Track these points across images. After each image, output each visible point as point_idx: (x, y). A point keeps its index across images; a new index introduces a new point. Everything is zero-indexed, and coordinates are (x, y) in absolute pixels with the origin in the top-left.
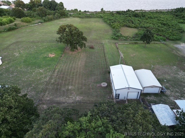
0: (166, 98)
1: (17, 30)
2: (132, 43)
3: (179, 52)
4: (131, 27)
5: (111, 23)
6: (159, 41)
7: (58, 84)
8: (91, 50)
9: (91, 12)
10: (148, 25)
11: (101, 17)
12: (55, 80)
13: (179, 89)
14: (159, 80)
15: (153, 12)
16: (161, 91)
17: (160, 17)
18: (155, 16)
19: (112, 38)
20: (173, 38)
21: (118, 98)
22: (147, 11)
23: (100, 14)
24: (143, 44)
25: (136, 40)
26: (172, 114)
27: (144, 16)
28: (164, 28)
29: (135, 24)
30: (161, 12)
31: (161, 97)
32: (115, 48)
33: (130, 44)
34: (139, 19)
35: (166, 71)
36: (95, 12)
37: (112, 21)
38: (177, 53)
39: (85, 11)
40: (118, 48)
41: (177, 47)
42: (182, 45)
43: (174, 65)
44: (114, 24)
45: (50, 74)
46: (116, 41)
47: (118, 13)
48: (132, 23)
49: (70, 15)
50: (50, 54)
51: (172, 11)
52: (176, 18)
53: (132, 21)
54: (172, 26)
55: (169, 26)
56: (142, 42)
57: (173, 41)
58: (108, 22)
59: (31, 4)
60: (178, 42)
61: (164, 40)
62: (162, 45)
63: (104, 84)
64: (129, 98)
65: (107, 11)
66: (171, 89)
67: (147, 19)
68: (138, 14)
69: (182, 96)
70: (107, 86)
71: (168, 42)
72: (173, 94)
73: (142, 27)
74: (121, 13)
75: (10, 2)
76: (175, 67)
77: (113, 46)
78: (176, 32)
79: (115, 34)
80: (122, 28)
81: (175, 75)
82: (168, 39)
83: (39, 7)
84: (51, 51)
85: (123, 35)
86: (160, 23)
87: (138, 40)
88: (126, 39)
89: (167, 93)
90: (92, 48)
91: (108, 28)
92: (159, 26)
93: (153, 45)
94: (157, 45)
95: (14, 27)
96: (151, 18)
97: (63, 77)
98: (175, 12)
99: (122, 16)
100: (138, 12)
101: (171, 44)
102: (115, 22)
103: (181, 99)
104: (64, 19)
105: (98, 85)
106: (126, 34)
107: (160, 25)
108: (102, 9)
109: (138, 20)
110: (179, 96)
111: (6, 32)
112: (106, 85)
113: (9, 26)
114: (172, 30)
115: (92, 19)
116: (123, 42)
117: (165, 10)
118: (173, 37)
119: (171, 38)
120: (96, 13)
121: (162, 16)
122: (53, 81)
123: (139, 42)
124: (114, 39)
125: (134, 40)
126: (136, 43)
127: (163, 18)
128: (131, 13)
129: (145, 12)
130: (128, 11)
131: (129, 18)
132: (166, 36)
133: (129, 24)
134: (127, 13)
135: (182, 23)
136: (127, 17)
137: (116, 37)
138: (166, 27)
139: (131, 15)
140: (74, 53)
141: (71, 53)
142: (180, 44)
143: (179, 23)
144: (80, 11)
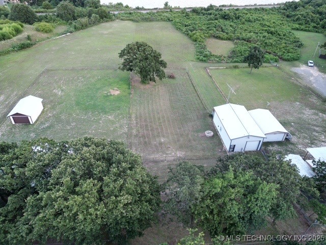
0: (292, 147)
2: (230, 68)
3: (299, 80)
4: (222, 39)
5: (190, 32)
6: (269, 63)
8: (171, 80)
9: (149, 9)
10: (249, 35)
11: (169, 20)
13: (307, 134)
15: (251, 9)
16: (286, 139)
17: (263, 20)
18: (255, 16)
19: (199, 58)
20: (289, 57)
21: (233, 151)
22: (240, 6)
23: (165, 14)
24: (248, 68)
27: (238, 18)
28: (273, 40)
29: (227, 33)
30: (263, 9)
31: (286, 145)
32: (206, 76)
34: (232, 24)
35: (286, 110)
36: (155, 9)
37: (190, 27)
38: (297, 81)
39: (138, 8)
40: (211, 76)
41: (296, 71)
42: (302, 69)
43: (296, 100)
44: (194, 34)
45: (125, 122)
46: (205, 65)
47: (195, 11)
48: (222, 31)
49: (114, 15)
50: (111, 91)
51: (280, 8)
52: (287, 21)
53: (222, 28)
54: (284, 35)
55: (279, 35)
56: (247, 64)
57: (288, 63)
58: (184, 29)
60: (296, 63)
61: (276, 61)
62: (274, 69)
63: (209, 133)
64: (247, 149)
65: (176, 8)
66: (297, 134)
67: (243, 24)
68: (228, 15)
69: (312, 144)
70: (213, 136)
71: (283, 65)
72: (301, 140)
73: (238, 39)
74: (199, 11)
76: (298, 103)
77: (203, 72)
78: (291, 46)
79: (201, 52)
80: (208, 40)
81: (300, 116)
82: (281, 58)
85: (213, 53)
86: (266, 30)
87: (237, 62)
88: (220, 59)
89: (293, 140)
90: (171, 77)
91: (185, 40)
92: (264, 37)
93: (262, 69)
94: (266, 69)
96: (249, 21)
98: (284, 9)
100: (227, 8)
102: (194, 29)
103: (311, 147)
106: (217, 52)
107: (266, 34)
108: (166, 4)
109: (231, 26)
110: (309, 143)
112: (212, 133)
113: (19, 39)
115: (153, 24)
116: (216, 65)
117: (269, 5)
119: (286, 57)
120: (158, 12)
121: (266, 17)
124: (202, 61)
125: (231, 62)
126: (236, 67)
127: (267, 21)
128: (217, 13)
129: (237, 10)
130: (211, 7)
131: (216, 21)
132: (278, 54)
133: (218, 32)
134: (210, 12)
135: (298, 29)
136: (211, 19)
137: (204, 57)
138: (275, 38)
139: (218, 16)
140: (147, 86)
141: (142, 87)
142: (299, 67)
143: (293, 29)
144: (127, 7)
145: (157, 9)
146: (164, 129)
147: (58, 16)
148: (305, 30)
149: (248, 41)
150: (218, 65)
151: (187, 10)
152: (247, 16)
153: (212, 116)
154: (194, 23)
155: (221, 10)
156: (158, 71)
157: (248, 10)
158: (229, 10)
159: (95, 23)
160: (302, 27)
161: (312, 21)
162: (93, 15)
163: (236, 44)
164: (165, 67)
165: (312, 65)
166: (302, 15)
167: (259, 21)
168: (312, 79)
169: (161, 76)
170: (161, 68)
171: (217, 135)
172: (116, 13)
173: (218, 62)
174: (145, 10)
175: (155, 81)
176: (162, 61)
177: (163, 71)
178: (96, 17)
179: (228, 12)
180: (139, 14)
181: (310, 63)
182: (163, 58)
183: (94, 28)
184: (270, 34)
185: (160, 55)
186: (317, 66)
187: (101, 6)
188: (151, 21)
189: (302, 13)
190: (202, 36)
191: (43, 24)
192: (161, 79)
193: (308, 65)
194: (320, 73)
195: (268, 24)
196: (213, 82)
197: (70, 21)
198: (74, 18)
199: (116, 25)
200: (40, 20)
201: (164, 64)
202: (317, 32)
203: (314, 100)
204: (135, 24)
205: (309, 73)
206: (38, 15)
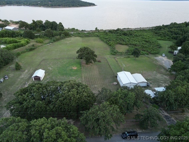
3: (157, 62)
4: (123, 45)
5: (108, 42)
6: (144, 55)
10: (136, 43)
11: (98, 36)
14: (146, 79)
15: (138, 30)
16: (147, 85)
18: (140, 34)
22: (133, 29)
23: (96, 33)
29: (125, 42)
33: (124, 58)
34: (128, 38)
37: (108, 39)
39: (82, 31)
40: (117, 61)
41: (156, 59)
42: (159, 57)
44: (110, 42)
48: (123, 41)
49: (71, 34)
52: (155, 36)
53: (123, 40)
54: (153, 42)
55: (150, 42)
56: (133, 56)
57: (153, 55)
58: (105, 41)
59: (33, 25)
60: (157, 55)
61: (148, 54)
62: (146, 58)
63: (115, 83)
65: (101, 30)
67: (134, 37)
68: (126, 33)
71: (150, 56)
72: (154, 86)
73: (131, 44)
74: (112, 31)
78: (156, 47)
79: (113, 51)
82: (150, 53)
85: (118, 51)
86: (144, 40)
87: (130, 55)
89: (150, 86)
90: (99, 62)
91: (106, 45)
92: (143, 43)
93: (140, 58)
94: (143, 58)
96: (137, 36)
99: (114, 35)
101: (152, 57)
102: (110, 40)
105: (112, 84)
107: (144, 42)
108: (96, 28)
112: (117, 83)
114: (153, 46)
115: (90, 38)
118: (153, 52)
123: (131, 56)
125: (127, 55)
126: (129, 57)
128: (121, 32)
129: (131, 31)
130: (118, 30)
131: (120, 36)
132: (149, 51)
133: (121, 42)
134: (118, 32)
136: (118, 36)
137: (114, 53)
138: (148, 44)
139: (121, 34)
140: (88, 66)
143: (158, 39)
144: (77, 30)
145: (92, 31)
147: (45, 35)
148: (164, 40)
149: (135, 45)
150: (120, 56)
151: (107, 31)
152: (136, 34)
153: (117, 77)
154: (110, 38)
155: (123, 31)
156: (93, 59)
157: (136, 30)
158: (127, 31)
159: (63, 38)
162: (62, 34)
163: (130, 47)
164: (96, 57)
165: (164, 56)
167: (142, 36)
168: (163, 62)
169: (95, 61)
170: (95, 57)
171: (119, 84)
172: (72, 33)
173: (121, 55)
174: (86, 31)
175: (92, 63)
176: (95, 55)
177: (95, 59)
178: (63, 36)
179: (126, 32)
180: (83, 34)
182: (95, 53)
183: (62, 40)
184: (146, 42)
185: (94, 52)
186: (166, 56)
187: (65, 30)
188: (89, 36)
190: (114, 43)
191: (39, 39)
192: (95, 62)
193: (162, 56)
194: (168, 59)
195: (145, 37)
196: (118, 64)
197: (51, 38)
198: (53, 36)
199: (73, 39)
200: (37, 37)
201: (96, 56)
204: (82, 38)
205: (162, 59)
206: (36, 34)
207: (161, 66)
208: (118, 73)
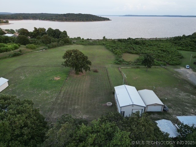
0: (168, 116)
1: (22, 55)
2: (134, 68)
3: (179, 76)
4: (133, 54)
5: (114, 50)
6: (160, 66)
7: (64, 104)
8: (96, 74)
9: (94, 40)
10: (149, 51)
11: (104, 44)
12: (62, 101)
13: (180, 108)
14: (161, 100)
15: (153, 40)
16: (164, 110)
17: (160, 45)
18: (155, 43)
19: (115, 62)
22: (147, 39)
23: (103, 42)
24: (145, 68)
25: (138, 65)
26: (174, 128)
27: (144, 44)
28: (164, 54)
29: (136, 51)
30: (161, 40)
31: (164, 115)
32: (118, 72)
33: (132, 68)
34: (140, 46)
35: (167, 92)
36: (97, 40)
37: (115, 48)
38: (177, 76)
39: (88, 39)
40: (121, 72)
41: (177, 71)
42: (182, 69)
43: (175, 87)
44: (116, 51)
45: (56, 95)
46: (119, 66)
47: (120, 40)
48: (134, 50)
49: (74, 42)
50: (55, 77)
51: (171, 39)
52: (175, 46)
53: (133, 48)
54: (171, 52)
55: (168, 52)
56: (144, 66)
57: (173, 66)
58: (111, 49)
59: (35, 33)
60: (178, 66)
61: (165, 65)
62: (163, 69)
63: (109, 104)
65: (109, 39)
66: (173, 107)
67: (147, 46)
68: (138, 42)
70: (112, 106)
71: (169, 67)
72: (175, 112)
73: (143, 53)
74: (122, 40)
75: (14, 31)
76: (176, 89)
77: (116, 70)
78: (176, 57)
79: (117, 60)
80: (124, 54)
81: (176, 96)
82: (168, 64)
83: (44, 35)
84: (56, 75)
85: (125, 60)
86: (160, 50)
87: (140, 65)
88: (128, 64)
89: (169, 111)
90: (96, 71)
91: (110, 54)
92: (158, 53)
93: (153, 69)
94: (158, 69)
95: (19, 53)
96: (151, 45)
97: (69, 98)
98: (174, 40)
99: (123, 43)
101: (171, 68)
102: (117, 48)
104: (68, 46)
105: (104, 105)
106: (128, 60)
107: (159, 51)
108: (104, 37)
109: (139, 47)
111: (11, 57)
112: (111, 104)
113: (14, 52)
114: (172, 56)
115: (94, 46)
116: (125, 66)
117: (164, 38)
118: (173, 62)
119: (171, 63)
120: (99, 41)
121: (162, 44)
122: (59, 101)
124: (117, 64)
125: (136, 65)
126: (138, 68)
127: (162, 45)
128: (132, 41)
129: (145, 40)
130: (129, 39)
131: (131, 45)
132: (166, 61)
133: (131, 50)
134: (128, 41)
135: (181, 50)
136: (128, 44)
137: (119, 62)
139: (132, 43)
140: (78, 76)
141: (75, 76)
142: (180, 68)
143: (178, 49)
144: (83, 39)
146: (80, 100)
147: (42, 42)
148: (186, 50)
151: (116, 40)
153: (114, 94)
154: (118, 46)
157: (151, 40)
158: (140, 40)
159: (61, 45)
160: (184, 48)
161: (190, 45)
162: (60, 41)
163: (141, 56)
165: (189, 67)
166: (184, 42)
167: (157, 45)
168: (187, 75)
171: (115, 105)
174: (92, 40)
176: (88, 61)
178: (62, 42)
180: (88, 42)
181: (187, 66)
183: (60, 48)
184: (162, 52)
185: (87, 57)
186: (192, 68)
189: (183, 41)
190: (121, 52)
193: (186, 68)
194: (194, 72)
202: (193, 51)
203: (188, 87)
205: (186, 72)
207: (185, 80)
208: (115, 87)
